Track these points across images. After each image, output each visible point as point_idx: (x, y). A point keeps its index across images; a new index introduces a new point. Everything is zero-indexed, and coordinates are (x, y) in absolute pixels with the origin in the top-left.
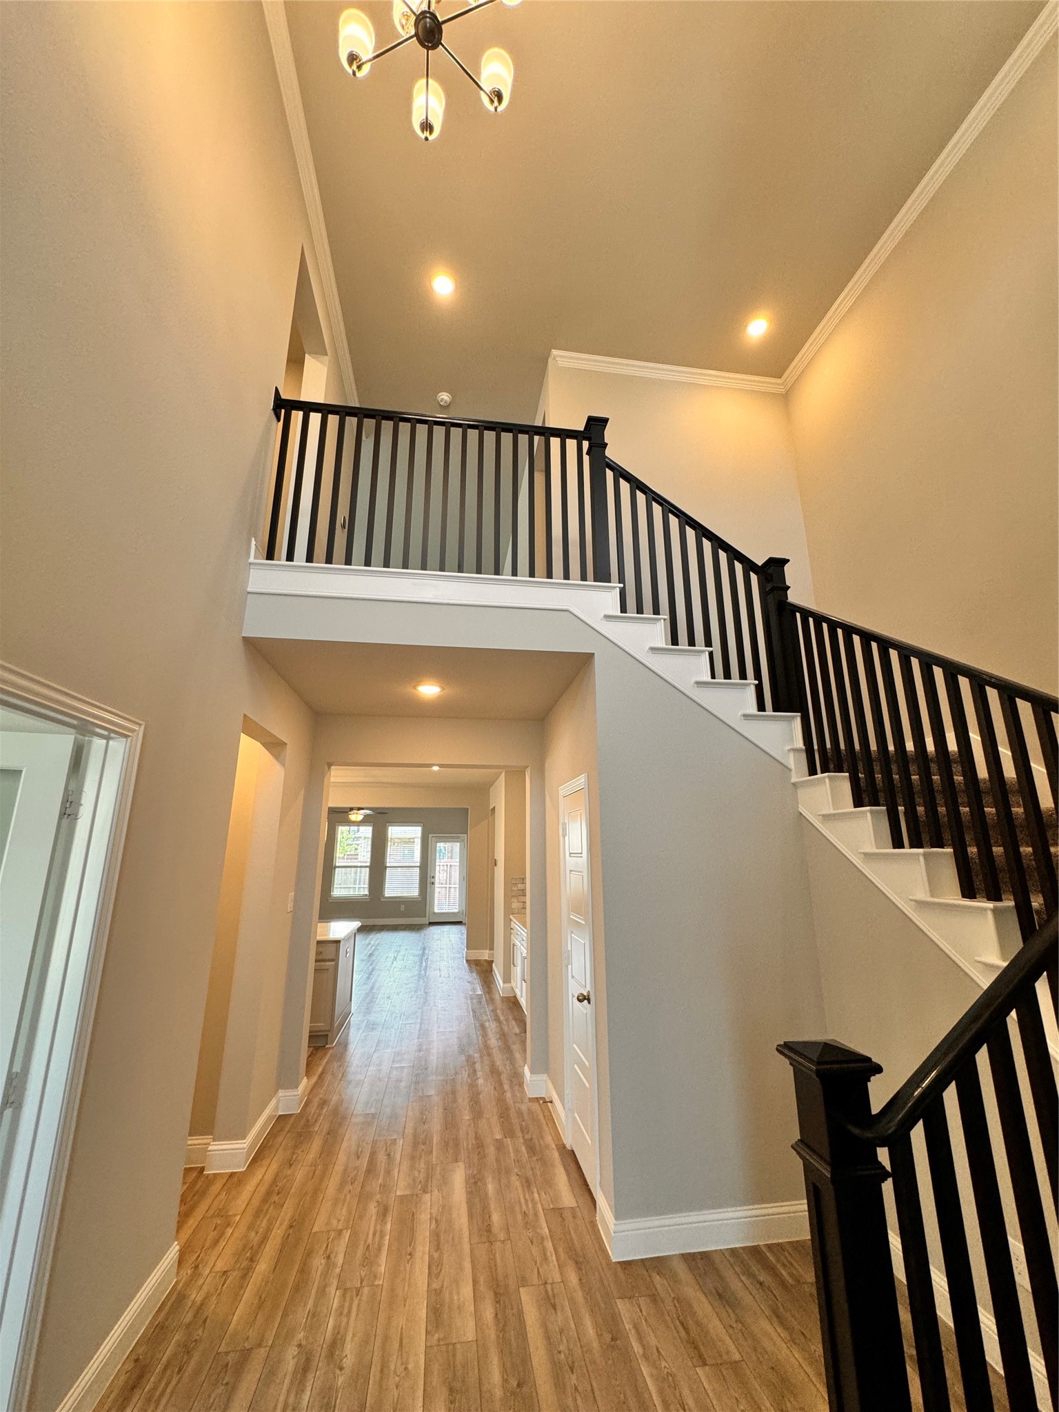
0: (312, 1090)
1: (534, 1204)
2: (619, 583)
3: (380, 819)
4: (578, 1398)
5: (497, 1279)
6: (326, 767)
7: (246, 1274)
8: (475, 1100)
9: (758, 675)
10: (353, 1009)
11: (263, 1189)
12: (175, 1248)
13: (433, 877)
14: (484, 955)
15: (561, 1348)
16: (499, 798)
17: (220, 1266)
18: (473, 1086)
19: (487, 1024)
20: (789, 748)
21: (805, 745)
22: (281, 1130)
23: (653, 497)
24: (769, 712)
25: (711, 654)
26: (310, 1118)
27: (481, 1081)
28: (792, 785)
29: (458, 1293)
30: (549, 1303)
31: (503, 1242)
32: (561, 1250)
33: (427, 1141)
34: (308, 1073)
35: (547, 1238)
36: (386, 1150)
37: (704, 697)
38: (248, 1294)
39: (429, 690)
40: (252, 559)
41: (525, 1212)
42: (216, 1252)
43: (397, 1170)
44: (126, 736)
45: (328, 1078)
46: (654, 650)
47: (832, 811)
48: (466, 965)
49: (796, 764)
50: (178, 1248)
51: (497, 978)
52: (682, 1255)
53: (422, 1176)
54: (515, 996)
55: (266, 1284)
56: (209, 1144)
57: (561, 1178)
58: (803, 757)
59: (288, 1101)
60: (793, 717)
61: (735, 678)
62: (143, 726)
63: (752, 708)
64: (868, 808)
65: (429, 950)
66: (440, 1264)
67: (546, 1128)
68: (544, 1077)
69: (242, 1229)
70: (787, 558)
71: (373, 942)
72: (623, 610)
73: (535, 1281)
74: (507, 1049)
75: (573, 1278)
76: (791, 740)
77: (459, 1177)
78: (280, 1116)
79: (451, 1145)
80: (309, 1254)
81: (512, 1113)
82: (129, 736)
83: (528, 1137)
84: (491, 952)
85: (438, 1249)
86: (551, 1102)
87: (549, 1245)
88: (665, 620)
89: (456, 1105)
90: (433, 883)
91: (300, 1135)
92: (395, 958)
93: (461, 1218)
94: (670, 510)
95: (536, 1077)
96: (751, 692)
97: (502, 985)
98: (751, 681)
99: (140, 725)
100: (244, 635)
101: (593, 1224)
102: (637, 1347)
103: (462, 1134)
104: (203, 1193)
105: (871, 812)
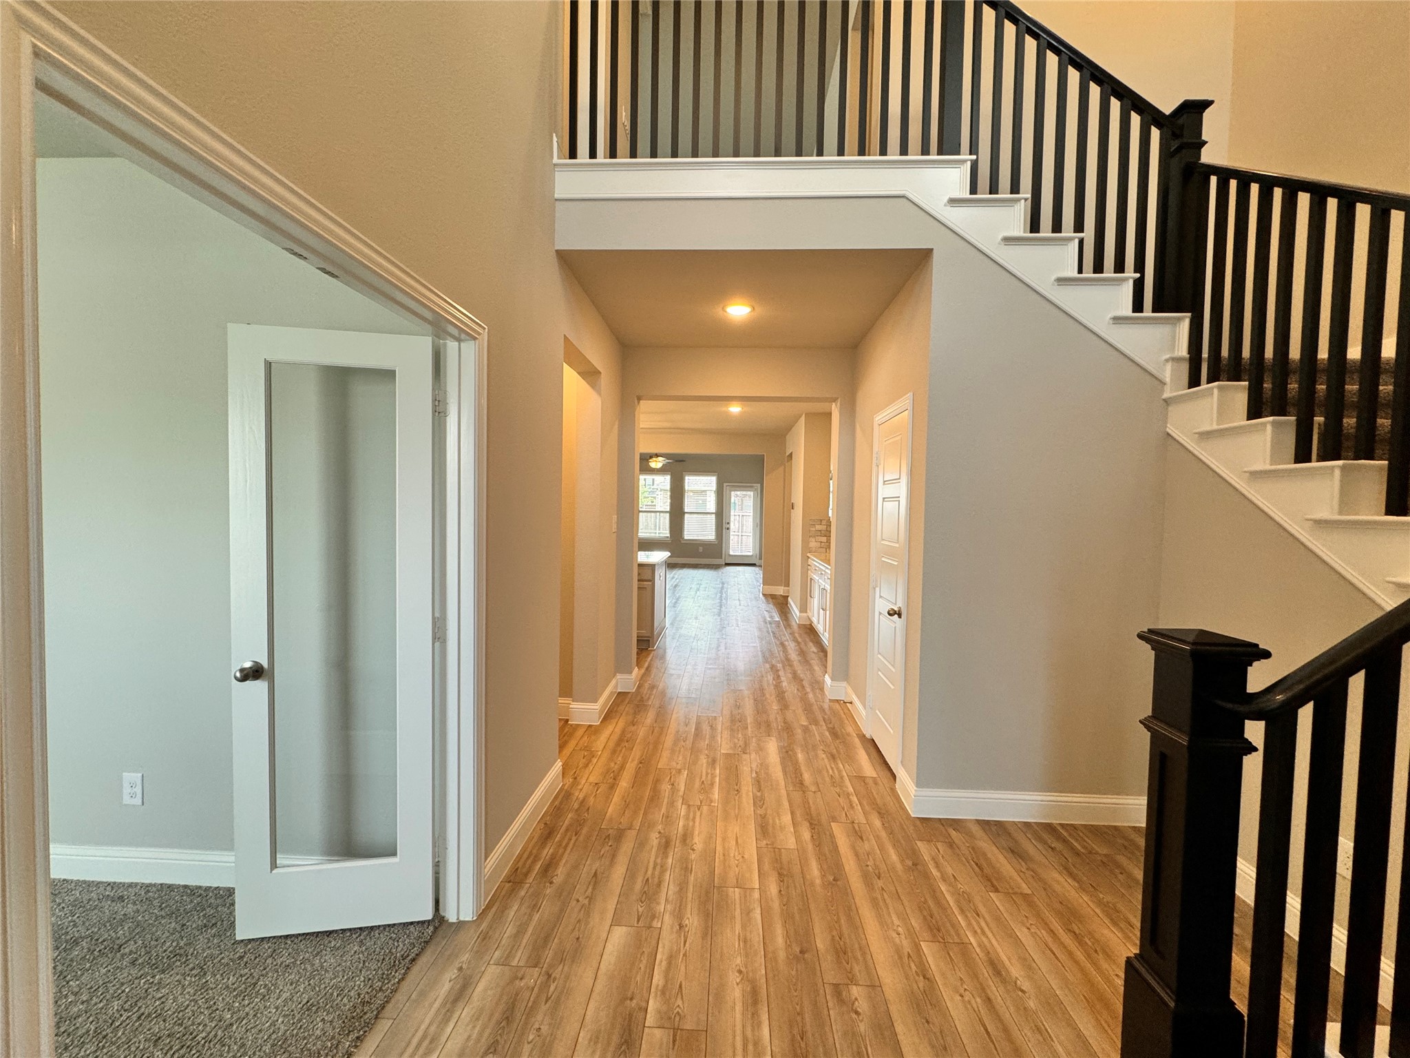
0: (642, 678)
1: (840, 771)
2: (971, 154)
3: (679, 466)
4: (885, 894)
5: (811, 814)
6: (636, 401)
7: (612, 787)
8: (781, 696)
9: (1140, 266)
10: (667, 625)
11: (615, 737)
12: (558, 765)
13: (728, 523)
14: (780, 590)
15: (868, 863)
16: (799, 443)
17: (592, 779)
18: (778, 685)
19: (786, 643)
20: (1167, 356)
21: (1189, 354)
22: (622, 701)
23: (1027, 27)
24: (1148, 312)
25: (1081, 242)
26: (643, 696)
27: (785, 684)
28: (1162, 402)
29: (780, 820)
30: (857, 834)
31: (815, 792)
32: (865, 803)
33: (742, 720)
34: (639, 664)
35: (852, 794)
36: (709, 722)
37: (1066, 297)
38: (616, 798)
39: (738, 311)
40: (555, 160)
41: (831, 776)
42: (587, 771)
43: (719, 736)
44: (475, 339)
45: (654, 671)
46: (1008, 240)
47: (1215, 427)
48: (763, 598)
49: (1173, 376)
50: (561, 763)
51: (794, 611)
52: (976, 820)
53: (741, 743)
54: (811, 625)
55: (628, 795)
56: (570, 704)
57: (863, 757)
58: (1185, 368)
59: (626, 681)
60: (1179, 319)
61: (1109, 273)
62: (487, 330)
63: (1126, 309)
64: (1271, 418)
65: (728, 583)
66: (762, 799)
67: (846, 721)
68: (844, 684)
69: (604, 759)
70: (1210, 99)
71: (676, 576)
72: (973, 190)
73: (843, 818)
74: (805, 661)
75: (877, 823)
76: (1172, 347)
77: (772, 747)
78: (619, 693)
79: (764, 726)
80: (657, 781)
81: (815, 708)
82: (477, 338)
83: (831, 726)
84: (786, 588)
85: (760, 789)
86: (851, 703)
87: (855, 799)
88: (1026, 200)
89: (764, 698)
90: (728, 529)
91: (638, 706)
92: (698, 590)
93: (777, 772)
94: (1049, 43)
95: (836, 684)
96: (1128, 290)
97: (798, 615)
98: (1130, 274)
99: (484, 328)
100: (556, 249)
101: (893, 790)
102: (935, 872)
103: (772, 717)
104: (571, 735)
105: (1273, 423)
